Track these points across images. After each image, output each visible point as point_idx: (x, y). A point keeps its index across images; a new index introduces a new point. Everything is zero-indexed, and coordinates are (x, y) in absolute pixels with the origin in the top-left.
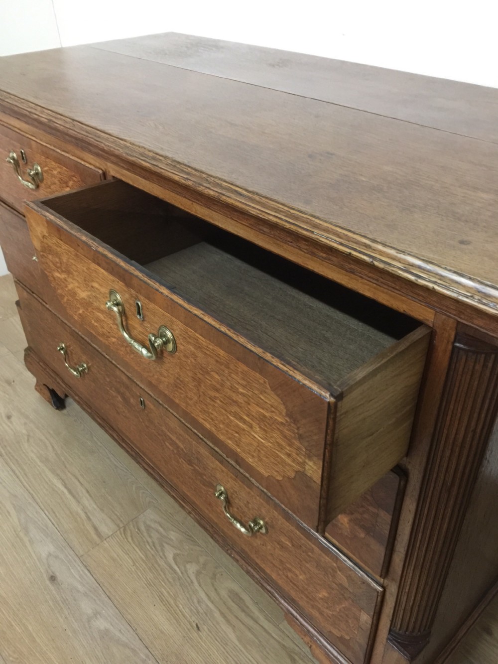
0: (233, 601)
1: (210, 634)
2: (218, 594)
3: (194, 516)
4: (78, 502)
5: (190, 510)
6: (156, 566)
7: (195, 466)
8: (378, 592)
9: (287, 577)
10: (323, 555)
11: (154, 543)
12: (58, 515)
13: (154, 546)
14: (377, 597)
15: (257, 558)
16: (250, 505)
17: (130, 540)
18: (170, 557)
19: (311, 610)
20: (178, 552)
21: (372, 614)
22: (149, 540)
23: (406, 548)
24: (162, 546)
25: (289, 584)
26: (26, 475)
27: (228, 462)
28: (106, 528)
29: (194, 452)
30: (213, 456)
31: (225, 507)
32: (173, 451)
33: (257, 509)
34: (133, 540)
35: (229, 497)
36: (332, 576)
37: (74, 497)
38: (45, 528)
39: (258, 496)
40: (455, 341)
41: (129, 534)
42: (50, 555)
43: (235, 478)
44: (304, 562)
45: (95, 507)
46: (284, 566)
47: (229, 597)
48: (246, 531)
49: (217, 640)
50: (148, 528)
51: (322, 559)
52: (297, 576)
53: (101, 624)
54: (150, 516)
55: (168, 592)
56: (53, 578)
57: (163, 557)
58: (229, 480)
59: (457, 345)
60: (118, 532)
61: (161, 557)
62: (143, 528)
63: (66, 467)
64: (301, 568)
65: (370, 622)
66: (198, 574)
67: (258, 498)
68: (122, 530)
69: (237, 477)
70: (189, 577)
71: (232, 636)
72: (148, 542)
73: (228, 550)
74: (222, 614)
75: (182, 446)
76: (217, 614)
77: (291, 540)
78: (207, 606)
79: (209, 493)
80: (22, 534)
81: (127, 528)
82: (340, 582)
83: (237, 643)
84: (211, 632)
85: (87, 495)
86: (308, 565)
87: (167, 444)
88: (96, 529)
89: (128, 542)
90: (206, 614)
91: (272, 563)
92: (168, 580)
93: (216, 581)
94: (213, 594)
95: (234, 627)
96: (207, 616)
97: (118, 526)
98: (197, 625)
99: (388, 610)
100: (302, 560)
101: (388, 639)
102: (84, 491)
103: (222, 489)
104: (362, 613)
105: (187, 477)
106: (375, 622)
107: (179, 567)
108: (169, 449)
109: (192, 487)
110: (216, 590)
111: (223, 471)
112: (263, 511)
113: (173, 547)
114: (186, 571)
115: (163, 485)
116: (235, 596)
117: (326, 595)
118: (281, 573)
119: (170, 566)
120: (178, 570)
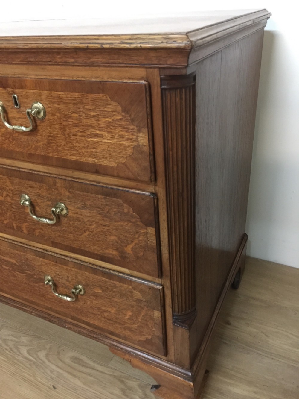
0: (75, 363)
1: (64, 388)
2: (64, 362)
3: (35, 313)
5: (31, 310)
6: (16, 361)
7: (26, 272)
8: (160, 290)
9: (105, 318)
10: (122, 284)
13: (11, 350)
14: (160, 294)
15: (83, 316)
16: (70, 278)
19: (124, 333)
20: (30, 347)
21: (160, 308)
22: (7, 347)
23: (168, 248)
24: (17, 348)
25: (107, 322)
27: (48, 254)
29: (24, 261)
30: (37, 257)
31: (53, 289)
32: (9, 269)
33: (74, 278)
35: (55, 281)
36: (131, 297)
39: (73, 268)
40: (161, 85)
43: (55, 263)
44: (112, 299)
46: (101, 310)
47: (72, 361)
48: (71, 299)
49: (69, 390)
50: (5, 341)
51: (123, 288)
52: (110, 312)
55: (28, 374)
57: (19, 354)
58: (52, 268)
59: (163, 87)
61: (18, 355)
64: (111, 305)
65: (160, 316)
66: (47, 356)
67: (73, 269)
69: (56, 262)
70: (41, 360)
71: (79, 383)
72: (6, 349)
73: (63, 324)
74: (68, 373)
75: (15, 262)
76: (66, 375)
77: (101, 287)
78: (58, 372)
79: (41, 287)
82: (137, 298)
83: (84, 386)
84: (64, 387)
86: (115, 299)
87: (4, 266)
90: (58, 377)
91: (93, 314)
92: (26, 366)
93: (60, 356)
94: (60, 364)
95: (79, 378)
96: (59, 378)
98: (53, 386)
99: (168, 301)
100: (110, 298)
101: (174, 322)
103: (49, 277)
104: (154, 312)
105: (23, 285)
106: (163, 314)
107: (32, 357)
108: (6, 269)
109: (28, 290)
110: (61, 361)
111: (46, 264)
112: (79, 278)
113: (26, 346)
114: (38, 357)
115: (9, 302)
116: (75, 359)
117: (130, 314)
118: (100, 317)
119: (26, 358)
120: (32, 358)
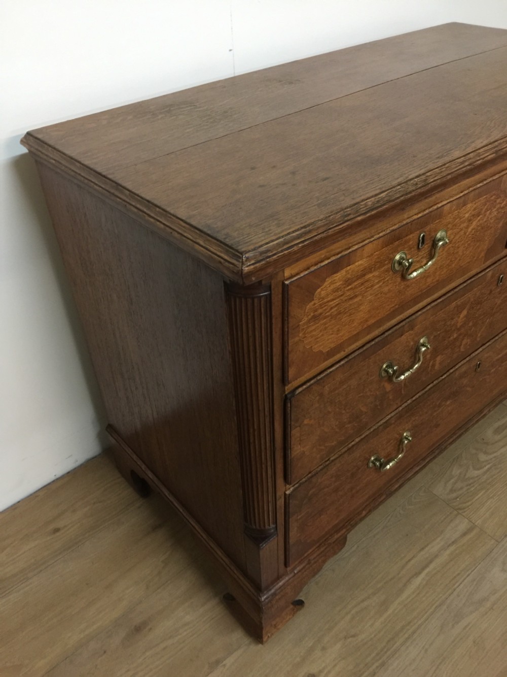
2: (499, 441)
4: (436, 556)
6: (488, 481)
11: (467, 486)
12: (457, 573)
13: (470, 485)
17: (470, 503)
18: (476, 473)
22: (465, 489)
26: (410, 623)
28: (462, 525)
34: (467, 502)
37: (431, 562)
38: (475, 583)
41: (464, 505)
42: (503, 570)
45: (439, 539)
47: (499, 434)
50: (452, 491)
54: (440, 490)
60: (464, 514)
61: (480, 478)
62: (454, 495)
63: (392, 579)
66: (486, 453)
68: (460, 512)
70: (492, 459)
80: (488, 605)
81: (457, 507)
85: (427, 549)
88: (465, 534)
89: (471, 505)
92: (498, 473)
93: (489, 442)
94: (501, 444)
97: (456, 515)
102: (422, 553)
107: (485, 466)
110: (496, 442)
113: (467, 471)
114: (487, 461)
116: (497, 431)
119: (485, 473)
120: (487, 467)
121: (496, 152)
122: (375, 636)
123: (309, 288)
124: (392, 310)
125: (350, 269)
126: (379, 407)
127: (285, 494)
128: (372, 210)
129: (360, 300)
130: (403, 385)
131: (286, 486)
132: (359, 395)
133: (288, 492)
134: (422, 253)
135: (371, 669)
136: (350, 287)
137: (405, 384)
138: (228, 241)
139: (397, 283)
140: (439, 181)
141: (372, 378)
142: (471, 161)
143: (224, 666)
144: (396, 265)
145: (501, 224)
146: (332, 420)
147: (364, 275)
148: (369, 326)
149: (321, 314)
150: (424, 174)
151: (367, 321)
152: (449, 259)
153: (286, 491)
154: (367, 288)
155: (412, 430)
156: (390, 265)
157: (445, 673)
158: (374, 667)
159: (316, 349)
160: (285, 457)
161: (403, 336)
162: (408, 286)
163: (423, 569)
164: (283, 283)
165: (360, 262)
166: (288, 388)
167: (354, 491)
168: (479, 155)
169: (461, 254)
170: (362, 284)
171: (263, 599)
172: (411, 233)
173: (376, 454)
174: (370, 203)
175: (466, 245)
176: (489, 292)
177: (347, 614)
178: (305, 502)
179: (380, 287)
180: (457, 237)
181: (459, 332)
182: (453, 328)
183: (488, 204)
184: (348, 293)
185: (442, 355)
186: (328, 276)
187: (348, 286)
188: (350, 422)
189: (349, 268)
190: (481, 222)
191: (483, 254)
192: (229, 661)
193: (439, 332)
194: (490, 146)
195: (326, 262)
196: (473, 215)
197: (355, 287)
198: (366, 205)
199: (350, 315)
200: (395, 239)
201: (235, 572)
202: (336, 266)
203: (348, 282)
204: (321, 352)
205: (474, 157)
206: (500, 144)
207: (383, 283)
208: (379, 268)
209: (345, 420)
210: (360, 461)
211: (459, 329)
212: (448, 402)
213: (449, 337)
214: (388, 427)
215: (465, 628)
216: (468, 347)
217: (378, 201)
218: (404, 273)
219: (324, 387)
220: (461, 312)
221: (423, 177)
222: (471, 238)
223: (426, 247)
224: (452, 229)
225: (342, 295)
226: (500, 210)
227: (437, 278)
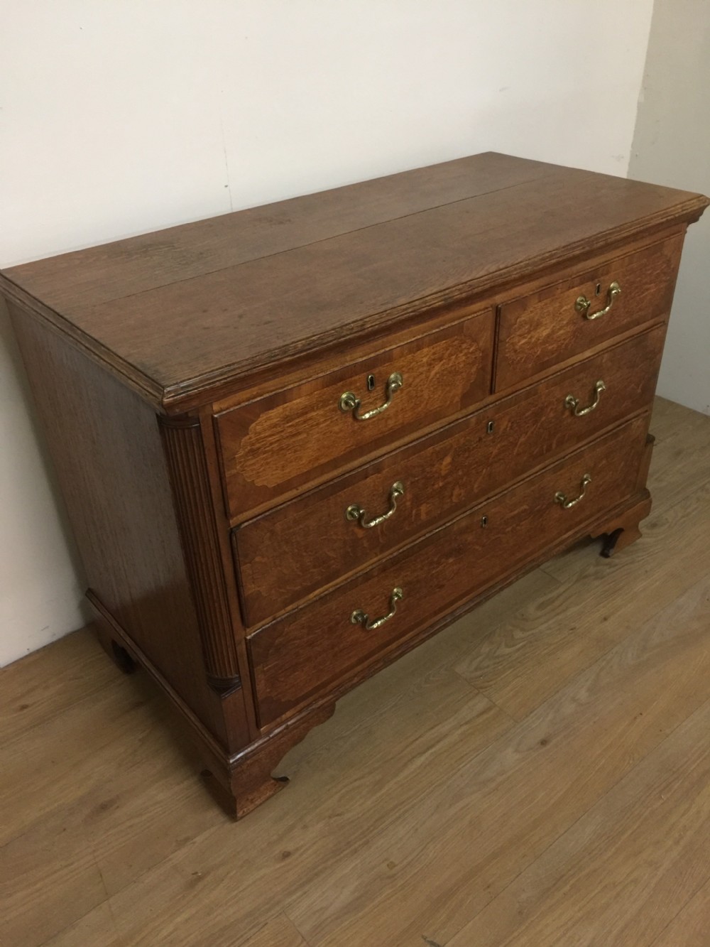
1: (576, 622)
2: (541, 617)
4: (446, 736)
6: (519, 660)
11: (495, 664)
12: (465, 753)
26: (403, 802)
28: (480, 704)
34: (491, 681)
37: (438, 742)
38: (483, 764)
41: (487, 684)
42: (516, 751)
45: (452, 718)
47: (543, 609)
53: (583, 695)
54: (463, 668)
56: (544, 743)
60: (484, 693)
62: (479, 673)
63: (392, 758)
66: (523, 630)
68: (481, 691)
72: (494, 668)
76: (560, 617)
80: (493, 785)
81: (478, 686)
85: (436, 728)
88: (481, 714)
89: (495, 683)
93: (529, 618)
94: (542, 620)
95: (568, 608)
96: (562, 623)
97: (477, 694)
98: (571, 630)
102: (431, 732)
107: (519, 643)
110: (537, 618)
113: (498, 648)
116: (541, 607)
119: (518, 650)
120: (521, 644)
121: (445, 300)
122: (362, 815)
123: (241, 422)
124: (348, 450)
125: (287, 407)
126: (351, 554)
127: (246, 639)
128: (301, 352)
129: (305, 438)
130: (379, 531)
131: (245, 630)
132: (322, 538)
133: (248, 637)
134: (373, 395)
135: (353, 847)
136: (290, 424)
137: (382, 532)
138: (155, 377)
139: (350, 424)
140: (377, 327)
141: (335, 521)
142: (415, 308)
143: (194, 843)
144: (343, 405)
145: (474, 370)
146: (291, 561)
147: (306, 413)
148: (322, 466)
149: (259, 448)
150: (361, 320)
151: (317, 459)
152: (412, 402)
153: (247, 636)
154: (312, 426)
155: (405, 587)
156: (336, 405)
157: (433, 852)
158: (356, 845)
159: (259, 483)
160: (239, 595)
161: (368, 479)
162: (364, 427)
163: (428, 749)
164: (212, 417)
165: (298, 401)
166: (233, 522)
167: (336, 649)
168: (425, 302)
169: (427, 398)
170: (305, 422)
171: (231, 761)
172: (356, 375)
173: (358, 608)
174: (300, 346)
175: (432, 389)
176: (478, 439)
177: (336, 793)
178: (271, 651)
179: (328, 425)
180: (418, 380)
181: (446, 481)
182: (436, 475)
183: (451, 349)
184: (290, 430)
185: (428, 503)
186: (263, 412)
187: (288, 423)
188: (315, 567)
189: (286, 405)
190: (446, 366)
191: (457, 399)
192: (198, 839)
193: (416, 479)
194: (440, 294)
195: (259, 399)
196: (434, 360)
197: (297, 424)
198: (295, 347)
199: (295, 451)
200: (339, 379)
201: (207, 736)
202: (270, 403)
203: (287, 419)
204: (266, 487)
205: (419, 305)
206: (452, 292)
207: (331, 422)
208: (322, 407)
209: (309, 564)
210: (338, 614)
211: (445, 477)
212: (451, 560)
213: (433, 485)
214: (370, 579)
215: (462, 809)
216: (463, 499)
217: (309, 344)
218: (355, 413)
219: (275, 524)
220: (442, 459)
221: (361, 323)
222: (436, 383)
223: (379, 389)
224: (407, 372)
225: (282, 431)
226: (469, 355)
227: (401, 421)
